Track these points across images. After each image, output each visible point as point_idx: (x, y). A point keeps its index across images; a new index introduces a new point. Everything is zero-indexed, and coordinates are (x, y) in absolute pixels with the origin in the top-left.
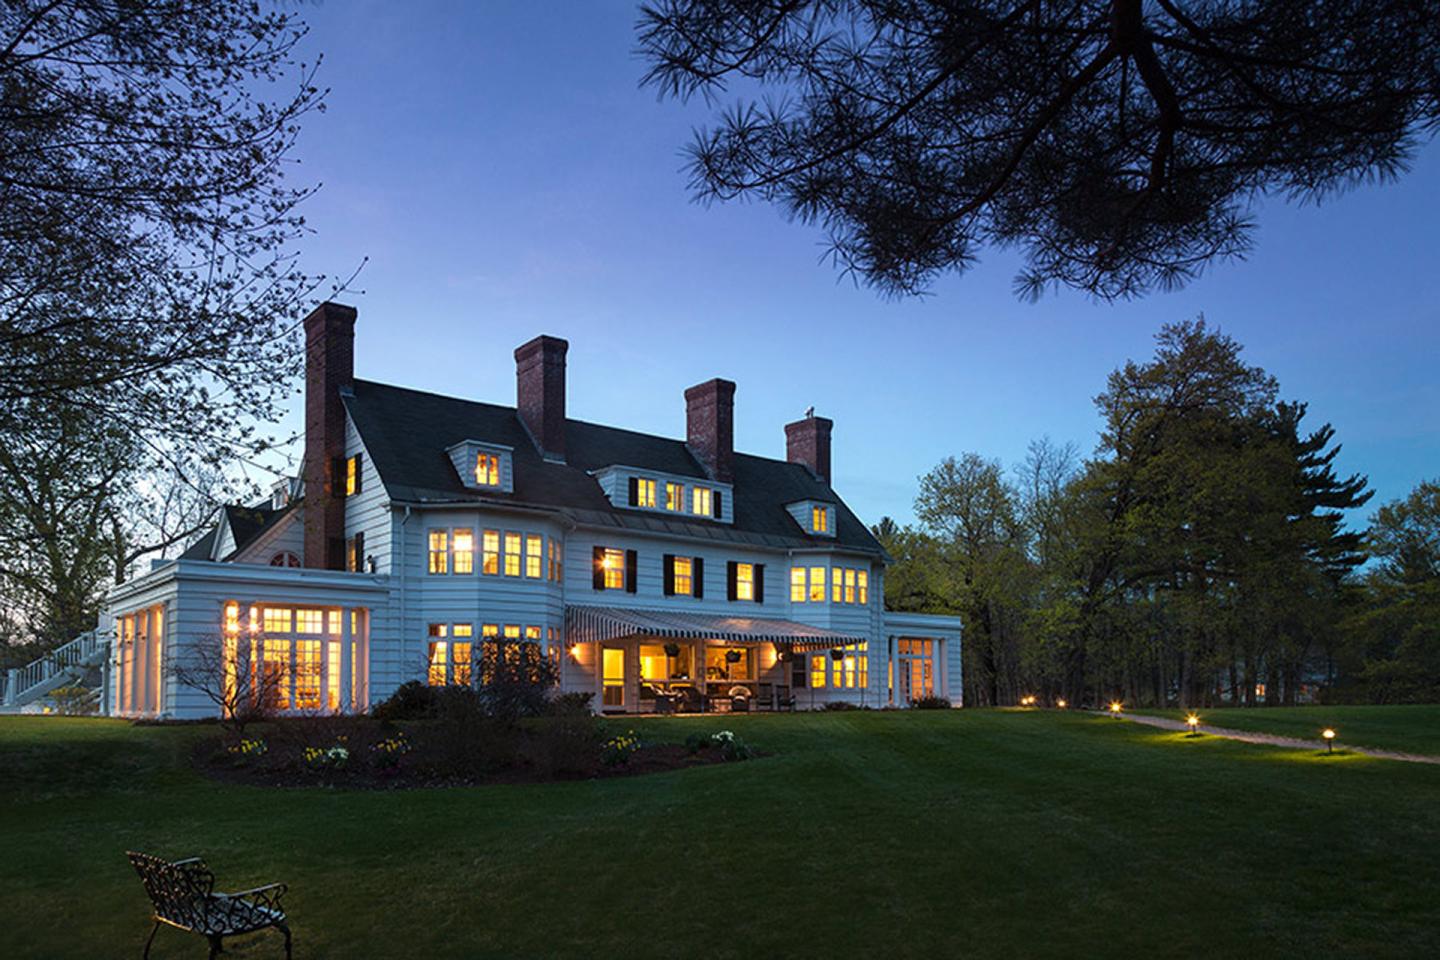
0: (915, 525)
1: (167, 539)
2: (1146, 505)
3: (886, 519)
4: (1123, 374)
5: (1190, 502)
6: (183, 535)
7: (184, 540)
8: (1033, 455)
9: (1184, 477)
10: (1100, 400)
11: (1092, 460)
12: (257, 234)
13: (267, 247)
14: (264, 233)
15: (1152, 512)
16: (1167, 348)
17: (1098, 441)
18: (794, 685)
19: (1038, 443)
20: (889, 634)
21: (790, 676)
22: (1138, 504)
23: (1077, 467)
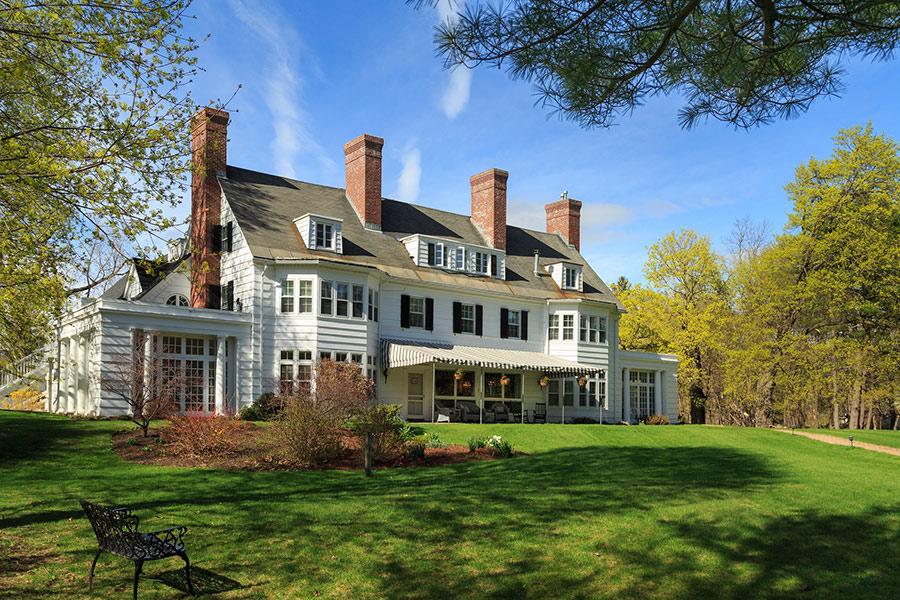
0: (643, 284)
1: (91, 283)
2: (823, 271)
3: (623, 279)
4: (807, 168)
5: (857, 269)
6: (103, 279)
7: (103, 283)
8: (737, 230)
9: (852, 249)
10: (790, 188)
11: (781, 235)
12: (164, 69)
13: (170, 80)
14: (168, 69)
15: (828, 277)
16: (842, 148)
17: (786, 220)
18: (550, 404)
19: (740, 219)
20: (623, 366)
21: (547, 396)
22: (816, 270)
23: (770, 240)
